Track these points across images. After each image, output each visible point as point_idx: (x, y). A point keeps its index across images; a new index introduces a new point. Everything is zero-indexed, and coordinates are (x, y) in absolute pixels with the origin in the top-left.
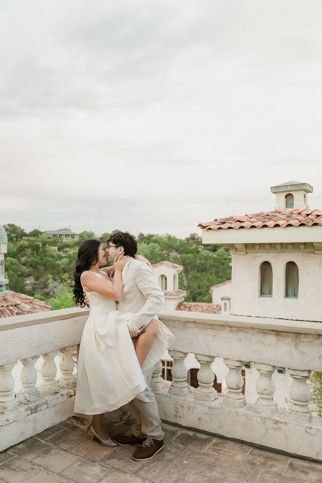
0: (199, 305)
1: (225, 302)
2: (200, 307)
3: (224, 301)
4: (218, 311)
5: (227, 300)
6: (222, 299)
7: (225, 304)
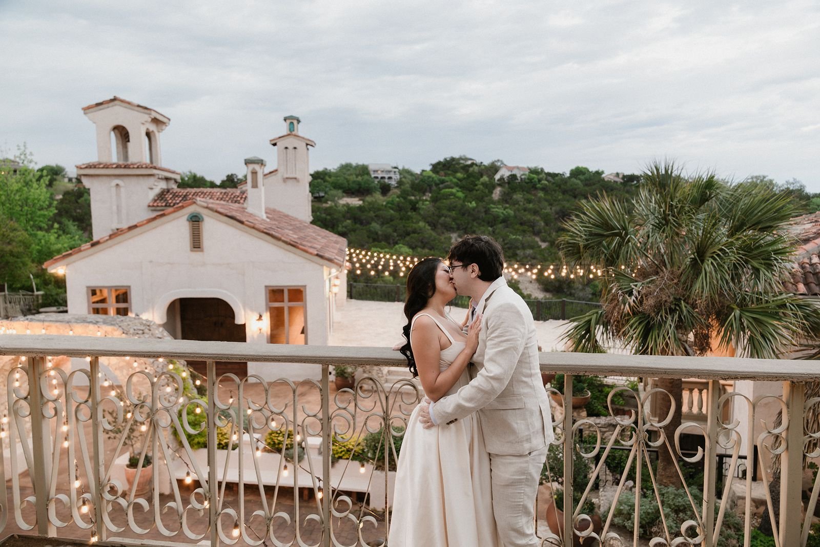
0: (205, 192)
1: (254, 169)
2: (208, 195)
3: (251, 166)
4: (243, 199)
5: (258, 163)
6: (248, 162)
7: (254, 173)
